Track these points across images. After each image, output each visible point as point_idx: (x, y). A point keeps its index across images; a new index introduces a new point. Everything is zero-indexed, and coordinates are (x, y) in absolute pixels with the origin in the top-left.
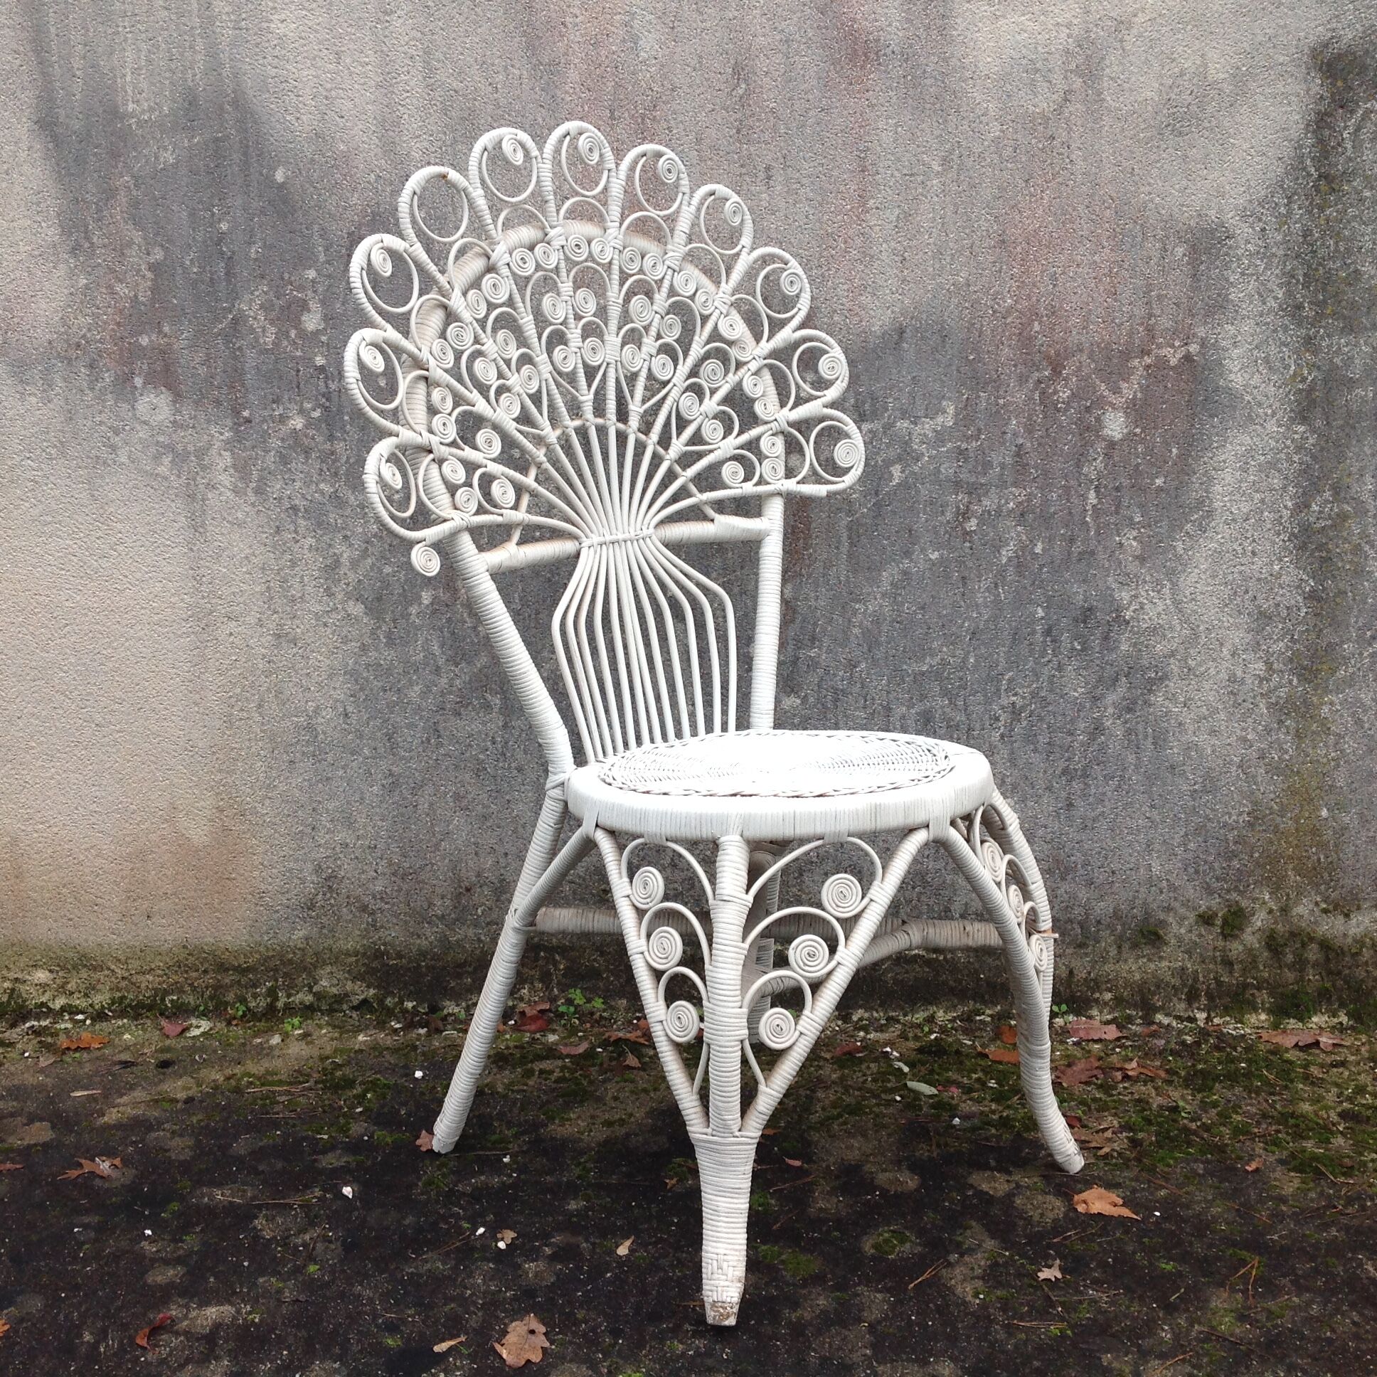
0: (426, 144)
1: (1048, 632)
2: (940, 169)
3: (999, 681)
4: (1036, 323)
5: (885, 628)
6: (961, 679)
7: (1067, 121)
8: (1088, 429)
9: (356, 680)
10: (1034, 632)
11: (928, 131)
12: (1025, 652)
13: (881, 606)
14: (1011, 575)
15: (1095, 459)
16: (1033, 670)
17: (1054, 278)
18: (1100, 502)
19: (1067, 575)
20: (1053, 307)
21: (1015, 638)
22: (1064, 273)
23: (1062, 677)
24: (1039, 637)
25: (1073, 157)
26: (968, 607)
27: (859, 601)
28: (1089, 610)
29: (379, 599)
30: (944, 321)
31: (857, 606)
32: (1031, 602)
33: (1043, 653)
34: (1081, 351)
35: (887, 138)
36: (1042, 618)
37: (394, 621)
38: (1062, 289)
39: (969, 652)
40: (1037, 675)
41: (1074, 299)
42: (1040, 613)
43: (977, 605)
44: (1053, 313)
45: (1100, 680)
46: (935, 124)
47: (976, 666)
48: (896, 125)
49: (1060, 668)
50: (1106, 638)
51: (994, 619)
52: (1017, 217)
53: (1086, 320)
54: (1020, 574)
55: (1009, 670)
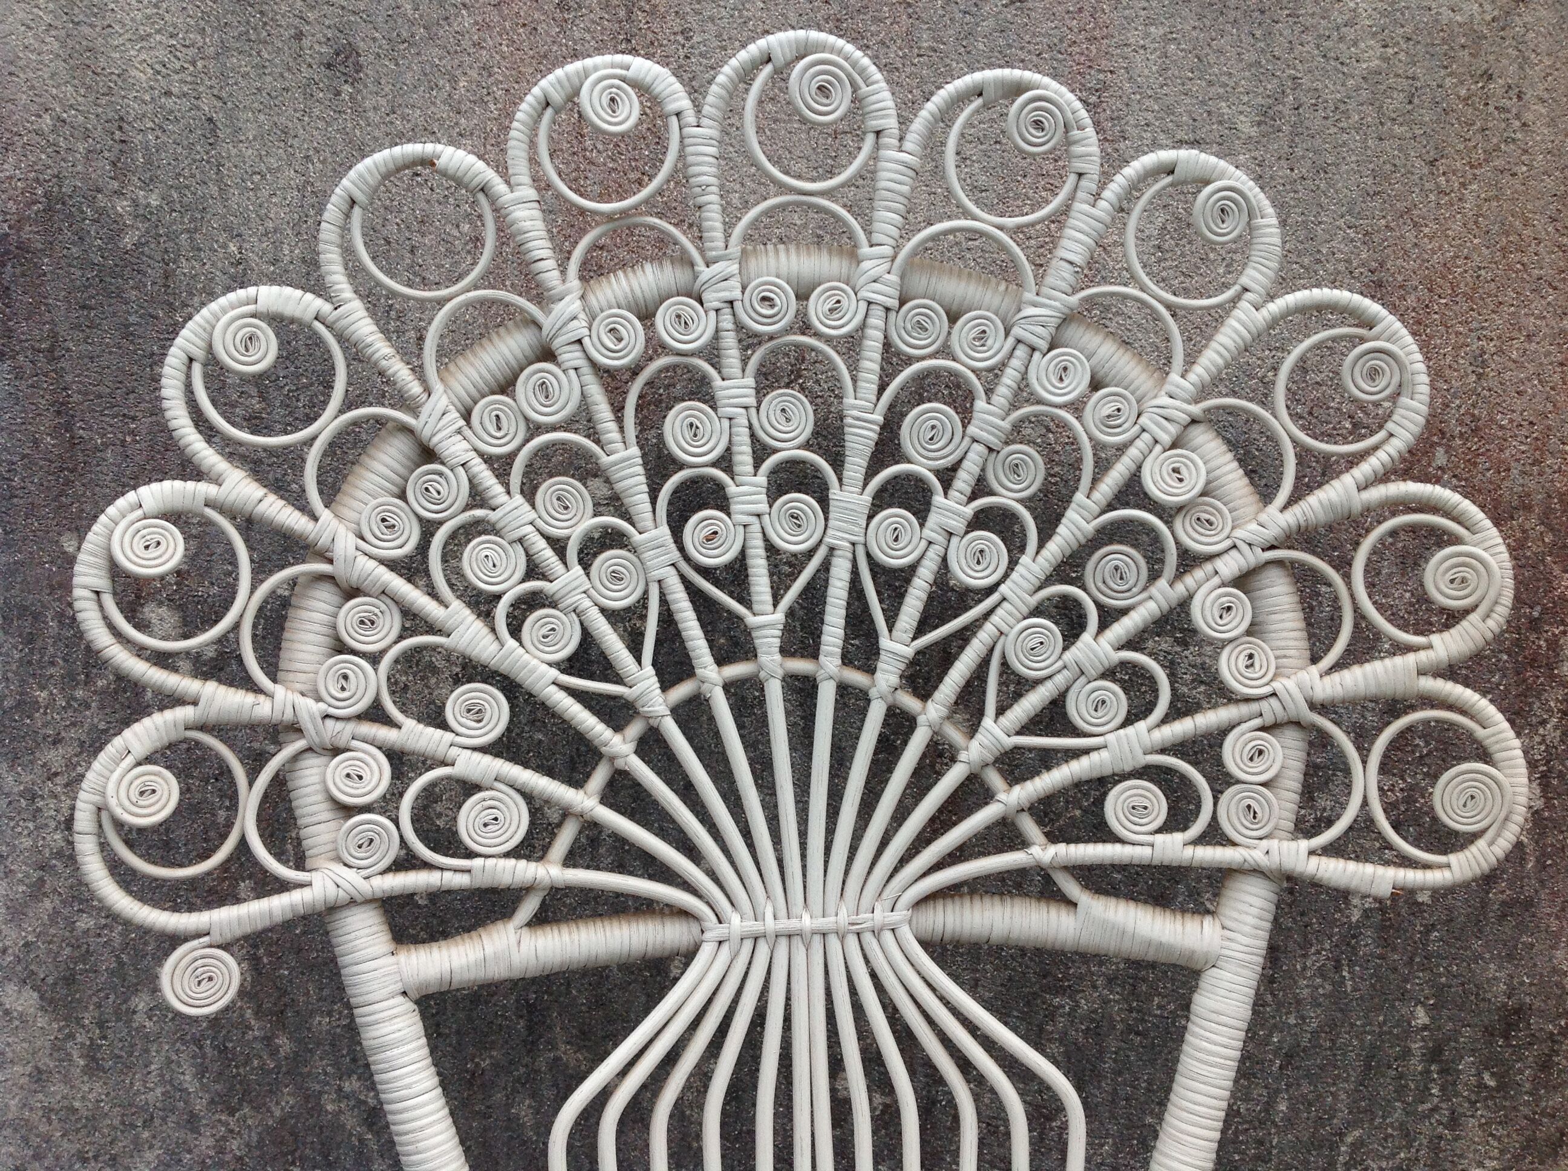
0: (161, 53)
1: (1434, 1054)
2: (1254, 131)
3: (1333, 1147)
4: (1440, 452)
5: (1112, 1044)
6: (1260, 1142)
7: (1520, 42)
8: (1533, 661)
9: (25, 1140)
10: (1407, 1053)
11: (1231, 53)
12: (1387, 1090)
13: (1106, 1002)
14: (1368, 944)
15: (1544, 723)
16: (1402, 1126)
17: (1479, 360)
18: (1548, 806)
19: (1477, 945)
20: (1475, 419)
21: (1371, 1063)
22: (1500, 352)
23: (1457, 1139)
24: (1416, 1064)
25: (1529, 117)
26: (1280, 1005)
27: (1060, 991)
28: (1518, 1011)
29: (70, 980)
30: (1252, 442)
31: (1057, 1001)
32: (1404, 996)
33: (1423, 1094)
34: (1528, 508)
35: (1146, 66)
36: (1425, 1028)
37: (101, 1024)
38: (1493, 383)
39: (1277, 1091)
40: (1408, 1137)
41: (1519, 403)
42: (1421, 1017)
43: (1299, 1002)
44: (1475, 431)
45: (1529, 1145)
46: (1248, 40)
47: (1290, 1121)
48: (1166, 39)
49: (1454, 1122)
50: (1545, 1065)
51: (1331, 1027)
52: (1410, 236)
53: (1540, 446)
54: (1386, 943)
55: (1351, 1125)
